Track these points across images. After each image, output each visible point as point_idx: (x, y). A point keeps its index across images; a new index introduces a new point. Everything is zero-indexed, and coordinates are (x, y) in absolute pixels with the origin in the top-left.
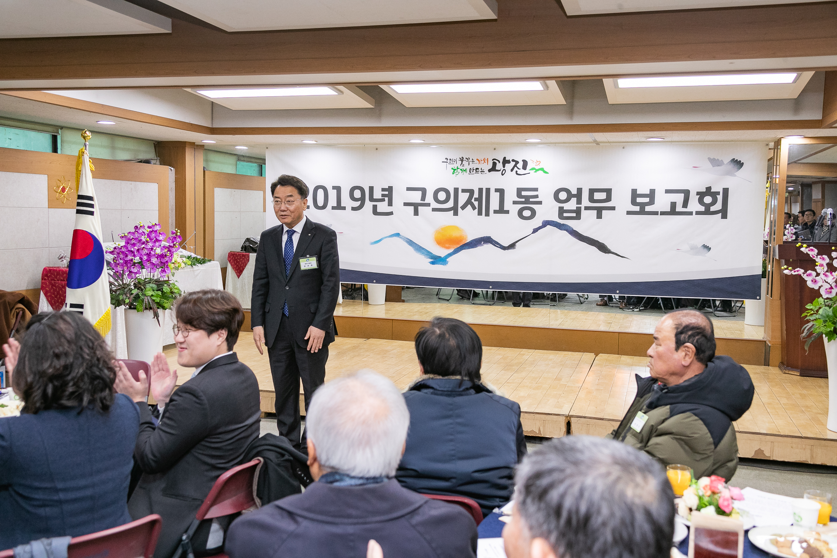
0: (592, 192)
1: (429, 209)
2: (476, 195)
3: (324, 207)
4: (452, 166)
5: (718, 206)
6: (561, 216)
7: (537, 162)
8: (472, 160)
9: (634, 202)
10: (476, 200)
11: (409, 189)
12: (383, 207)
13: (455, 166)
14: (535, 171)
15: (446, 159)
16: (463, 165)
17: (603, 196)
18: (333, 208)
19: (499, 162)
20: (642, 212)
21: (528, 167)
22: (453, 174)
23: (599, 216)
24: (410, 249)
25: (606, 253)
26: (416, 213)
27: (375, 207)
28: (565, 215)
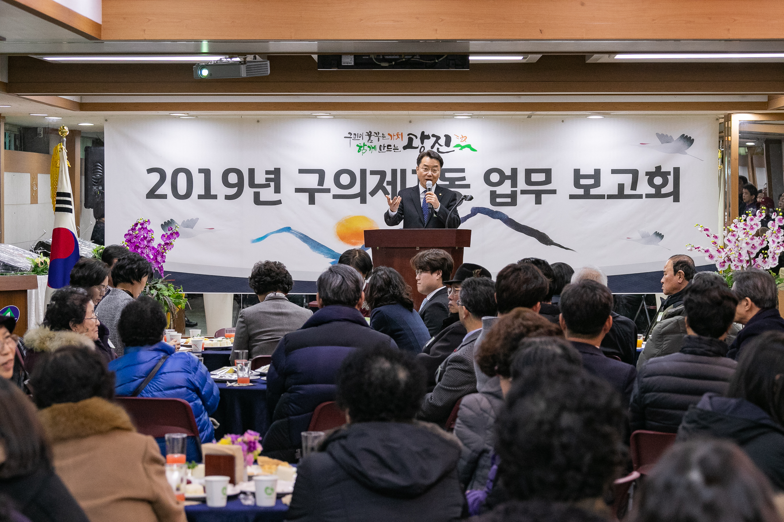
0: (529, 172)
1: (330, 195)
2: (389, 178)
3: (187, 196)
4: (358, 142)
5: (669, 188)
6: (493, 202)
7: (463, 137)
8: (383, 135)
9: (577, 185)
10: (388, 183)
11: (301, 171)
12: (267, 194)
13: (361, 142)
14: (460, 148)
15: (350, 133)
16: (371, 141)
17: (541, 177)
18: (200, 197)
19: (416, 138)
20: (587, 196)
21: (453, 144)
22: (359, 152)
23: (538, 201)
24: (305, 247)
25: (547, 244)
26: (312, 201)
27: (257, 195)
28: (498, 200)
